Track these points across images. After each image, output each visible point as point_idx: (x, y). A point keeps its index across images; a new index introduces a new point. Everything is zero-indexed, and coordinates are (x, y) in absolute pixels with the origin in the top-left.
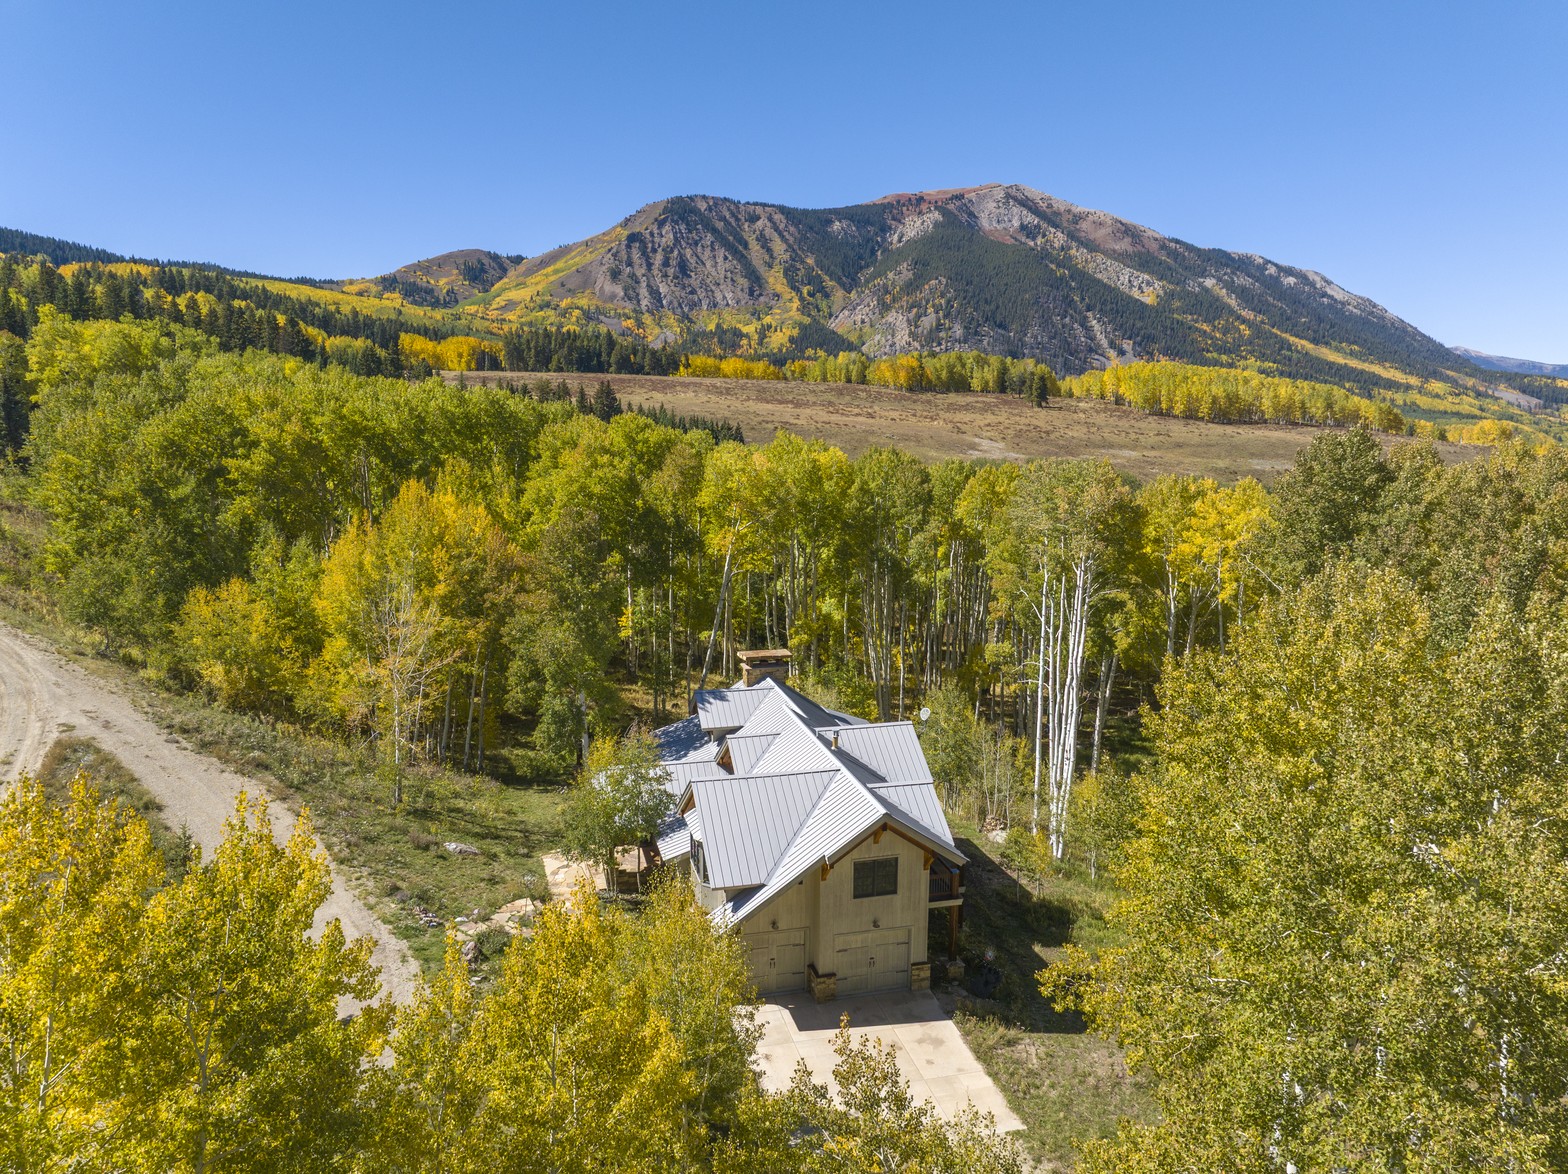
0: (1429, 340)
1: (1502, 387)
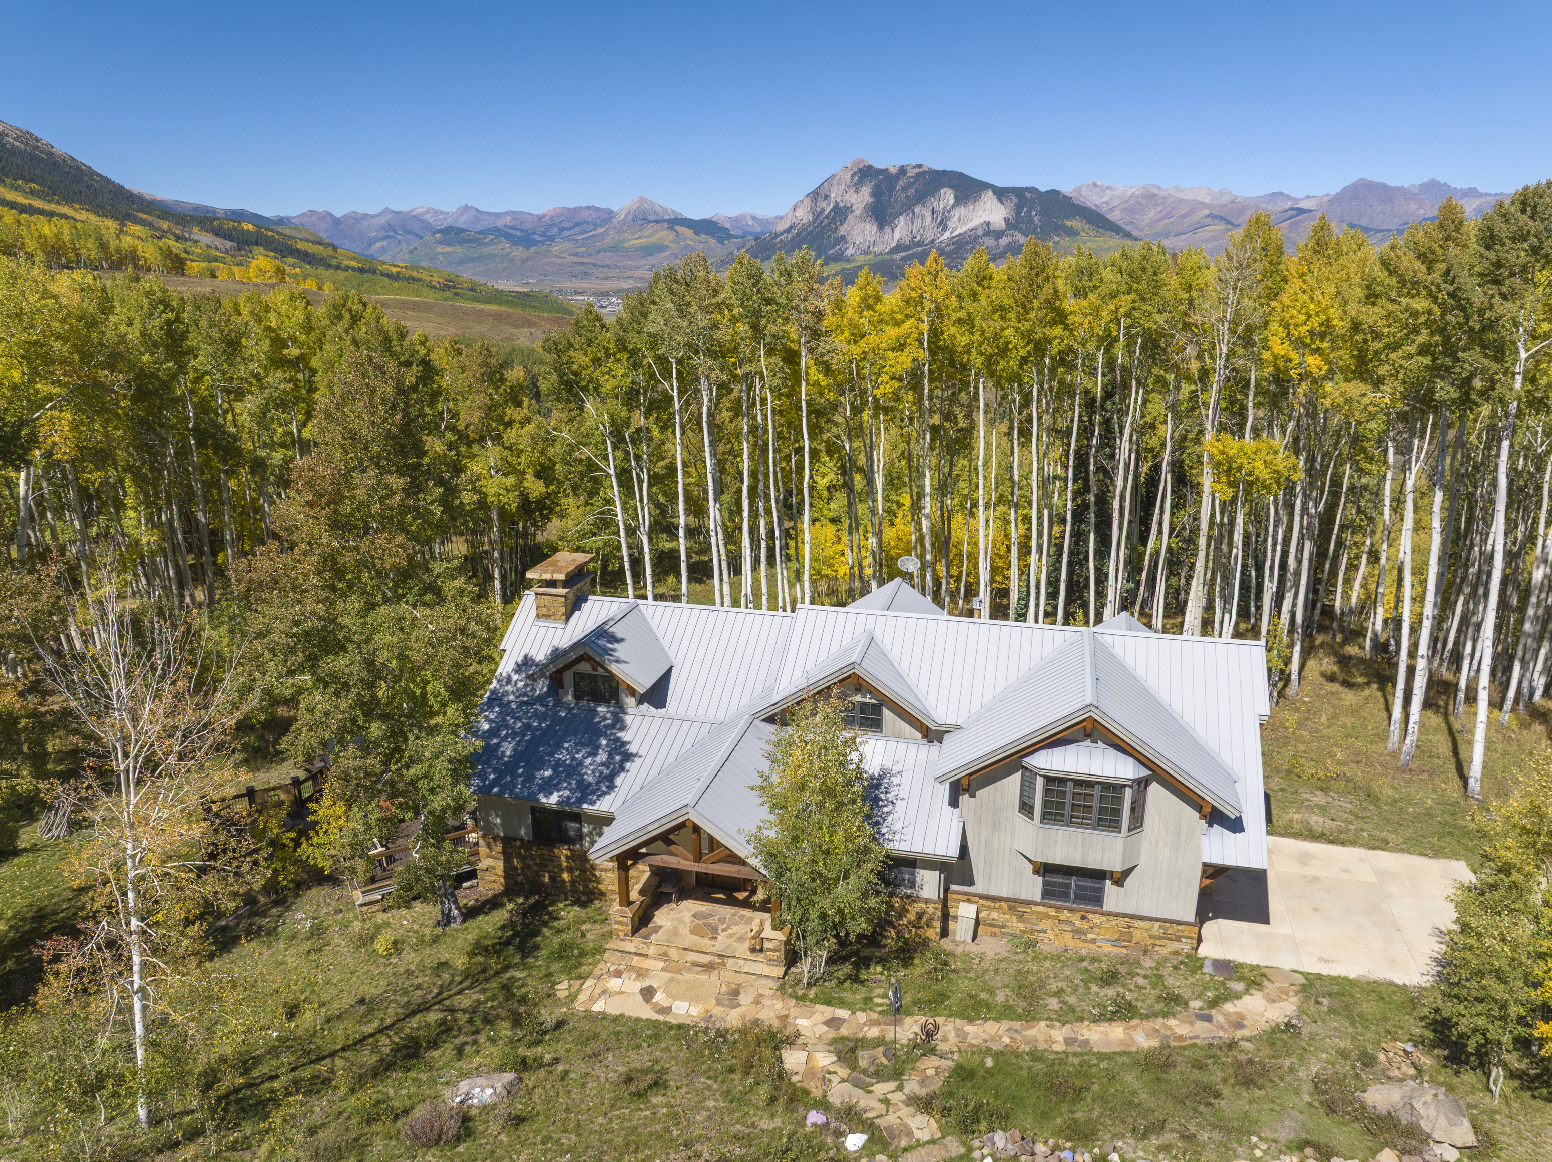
0: (108, 181)
1: (196, 230)
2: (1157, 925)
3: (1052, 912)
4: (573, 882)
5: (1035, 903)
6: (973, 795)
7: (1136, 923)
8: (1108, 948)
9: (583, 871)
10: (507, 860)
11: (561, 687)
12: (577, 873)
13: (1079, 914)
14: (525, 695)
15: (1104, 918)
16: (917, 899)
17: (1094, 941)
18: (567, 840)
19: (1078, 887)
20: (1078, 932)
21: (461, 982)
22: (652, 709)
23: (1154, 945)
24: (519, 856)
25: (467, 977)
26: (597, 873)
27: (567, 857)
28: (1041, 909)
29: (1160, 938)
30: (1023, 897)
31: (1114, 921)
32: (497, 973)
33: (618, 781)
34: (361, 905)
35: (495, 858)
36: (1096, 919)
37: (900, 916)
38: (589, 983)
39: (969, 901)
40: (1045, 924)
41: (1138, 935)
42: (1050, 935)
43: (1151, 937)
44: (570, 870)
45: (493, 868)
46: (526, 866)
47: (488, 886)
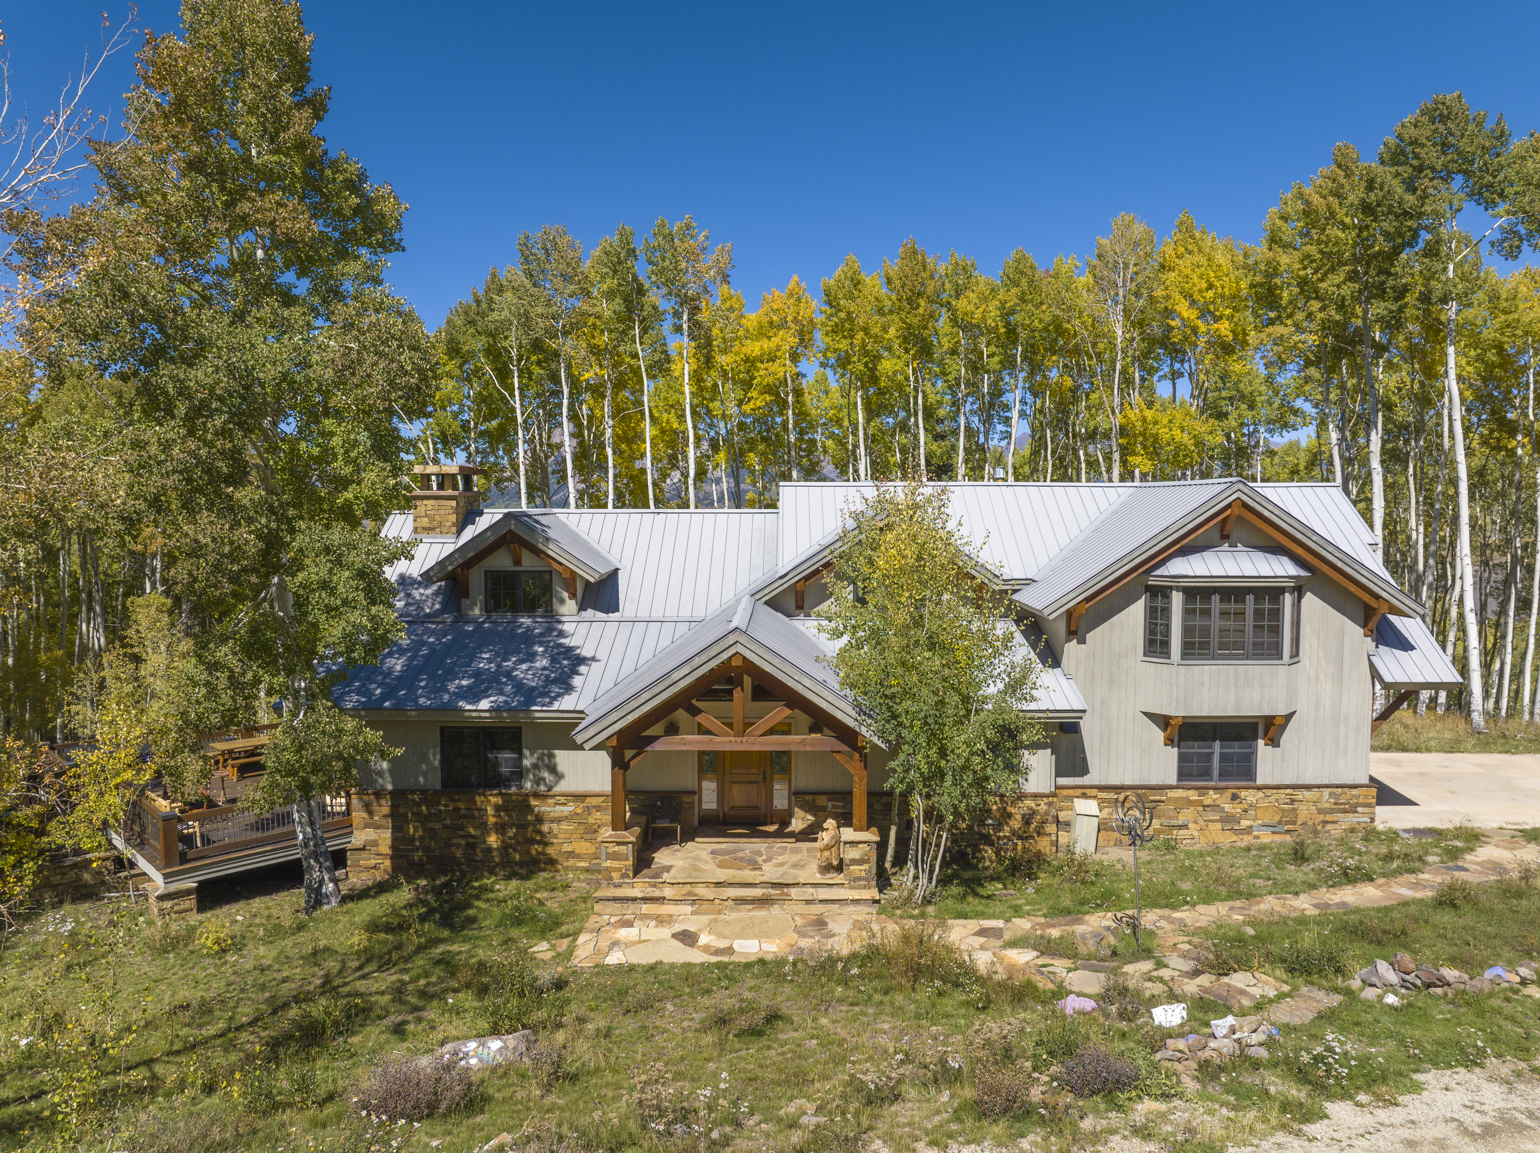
2: (1326, 792)
3: (1193, 795)
4: (505, 848)
5: (1171, 787)
6: (1082, 641)
7: (1301, 795)
8: (1266, 838)
9: (522, 826)
10: (398, 828)
11: (466, 595)
12: (511, 832)
13: (1228, 794)
14: (408, 615)
15: (1260, 794)
16: (1022, 797)
17: (1249, 830)
18: (496, 782)
19: (1223, 758)
20: (1228, 820)
21: (360, 968)
22: (600, 615)
23: (1325, 823)
24: (419, 817)
25: (369, 961)
26: (545, 828)
27: (498, 808)
28: (1180, 793)
29: (1331, 811)
30: (1153, 782)
31: (1275, 795)
32: (420, 949)
33: (577, 681)
34: (161, 898)
35: (377, 827)
36: (1250, 796)
37: (999, 826)
38: (582, 938)
39: (1084, 796)
40: (1186, 815)
41: (1305, 812)
42: (1193, 829)
43: (1320, 811)
44: (500, 828)
45: (375, 843)
46: (431, 833)
47: (364, 876)
